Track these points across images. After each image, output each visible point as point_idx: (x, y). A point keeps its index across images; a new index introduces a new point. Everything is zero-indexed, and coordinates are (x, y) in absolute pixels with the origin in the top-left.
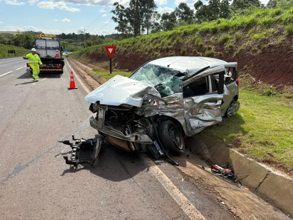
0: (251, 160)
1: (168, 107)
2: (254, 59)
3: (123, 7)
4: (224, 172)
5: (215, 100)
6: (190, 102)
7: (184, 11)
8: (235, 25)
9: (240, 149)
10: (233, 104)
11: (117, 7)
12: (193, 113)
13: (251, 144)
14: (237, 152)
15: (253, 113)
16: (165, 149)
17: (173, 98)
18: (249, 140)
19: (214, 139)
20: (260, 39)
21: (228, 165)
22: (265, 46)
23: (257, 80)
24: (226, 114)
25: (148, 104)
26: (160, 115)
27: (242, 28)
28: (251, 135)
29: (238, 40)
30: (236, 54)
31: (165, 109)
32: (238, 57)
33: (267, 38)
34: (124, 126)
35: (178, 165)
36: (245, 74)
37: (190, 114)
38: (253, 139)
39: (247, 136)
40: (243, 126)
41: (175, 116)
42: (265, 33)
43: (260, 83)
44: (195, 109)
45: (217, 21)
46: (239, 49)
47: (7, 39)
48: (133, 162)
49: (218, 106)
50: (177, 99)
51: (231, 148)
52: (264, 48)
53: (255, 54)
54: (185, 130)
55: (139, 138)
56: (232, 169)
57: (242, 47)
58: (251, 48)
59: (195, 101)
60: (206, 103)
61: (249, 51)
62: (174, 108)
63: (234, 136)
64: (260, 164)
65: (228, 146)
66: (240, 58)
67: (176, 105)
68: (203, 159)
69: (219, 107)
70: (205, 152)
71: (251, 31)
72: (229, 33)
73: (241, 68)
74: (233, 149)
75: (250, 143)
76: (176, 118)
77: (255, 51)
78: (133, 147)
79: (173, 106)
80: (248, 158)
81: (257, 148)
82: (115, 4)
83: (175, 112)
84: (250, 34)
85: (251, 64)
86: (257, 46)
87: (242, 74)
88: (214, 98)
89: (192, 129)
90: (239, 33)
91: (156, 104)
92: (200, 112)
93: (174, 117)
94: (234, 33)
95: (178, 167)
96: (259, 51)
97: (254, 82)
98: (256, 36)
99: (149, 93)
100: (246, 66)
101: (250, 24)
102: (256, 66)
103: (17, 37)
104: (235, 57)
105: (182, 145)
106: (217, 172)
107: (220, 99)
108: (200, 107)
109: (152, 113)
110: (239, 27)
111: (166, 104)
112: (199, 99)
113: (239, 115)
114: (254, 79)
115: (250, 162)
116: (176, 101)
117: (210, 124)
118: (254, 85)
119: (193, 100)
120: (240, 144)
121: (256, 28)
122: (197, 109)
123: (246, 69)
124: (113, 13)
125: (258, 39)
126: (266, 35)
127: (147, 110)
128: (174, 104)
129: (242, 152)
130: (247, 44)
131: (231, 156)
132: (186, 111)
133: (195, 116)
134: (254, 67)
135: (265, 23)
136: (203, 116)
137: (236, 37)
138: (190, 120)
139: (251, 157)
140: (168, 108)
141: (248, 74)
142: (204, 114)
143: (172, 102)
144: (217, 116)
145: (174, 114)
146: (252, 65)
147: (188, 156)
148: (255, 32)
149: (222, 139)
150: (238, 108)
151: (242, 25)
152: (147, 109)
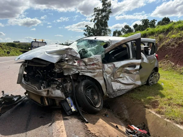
0: (168, 121)
1: (87, 67)
2: (173, 51)
3: (90, 28)
4: (139, 133)
5: (133, 65)
6: (112, 66)
7: (128, 30)
8: (158, 31)
9: (157, 109)
10: (153, 74)
11: (87, 28)
12: (115, 77)
13: (169, 105)
14: (154, 113)
15: (173, 84)
16: (80, 106)
17: (92, 59)
18: (166, 102)
19: (134, 101)
20: (176, 38)
21: (144, 126)
22: (180, 42)
23: (176, 64)
24: (148, 82)
25: (66, 62)
26: (80, 74)
27: (164, 32)
28: (169, 98)
29: (161, 40)
30: (160, 48)
31: (85, 69)
32: (161, 50)
33: (181, 36)
34: (41, 81)
35: (87, 123)
36: (167, 60)
37: (112, 78)
38: (171, 101)
39: (165, 99)
40: (162, 92)
41: (95, 76)
42: (180, 34)
43: (178, 66)
44: (116, 73)
45: (147, 29)
46: (162, 45)
47: (24, 47)
48: (41, 117)
49: (136, 70)
50: (96, 60)
51: (148, 108)
52: (180, 43)
53: (173, 48)
54: (104, 90)
55: (50, 93)
56: (148, 130)
57: (164, 43)
58: (170, 43)
59: (116, 66)
60: (126, 68)
61: (169, 46)
62: (94, 69)
63: (152, 99)
64: (178, 126)
65: (146, 107)
66: (162, 50)
67: (95, 66)
68: (121, 119)
69: (138, 72)
70: (124, 112)
71: (170, 33)
72: (154, 35)
73: (164, 57)
74: (150, 110)
75: (167, 105)
76: (95, 78)
77: (173, 46)
78: (46, 102)
79: (92, 67)
80: (165, 120)
81: (175, 110)
82: (86, 26)
83: (94, 73)
84: (169, 35)
85: (170, 54)
86: (174, 42)
87: (165, 61)
88: (132, 63)
89: (114, 91)
90: (161, 35)
91: (76, 64)
92: (121, 76)
93: (93, 77)
94: (158, 35)
95: (86, 124)
96: (176, 45)
97: (173, 66)
98: (174, 36)
99: (70, 54)
100: (167, 55)
101: (169, 29)
102: (174, 55)
103: (30, 45)
104: (159, 50)
105: (100, 104)
106: (131, 133)
107: (138, 64)
108: (121, 72)
109: (72, 72)
110: (161, 31)
111: (86, 65)
112: (119, 64)
113: (160, 85)
114: (173, 64)
115: (167, 123)
116: (95, 62)
117: (130, 87)
118: (174, 68)
119: (114, 65)
120: (158, 105)
121: (173, 31)
122: (118, 73)
123: (167, 57)
124: (84, 31)
125: (175, 38)
126: (180, 35)
127: (65, 69)
128: (93, 64)
129: (159, 113)
130: (167, 42)
131: (147, 117)
132: (109, 75)
133: (116, 79)
134: (173, 56)
135: (179, 28)
136: (123, 80)
137: (159, 38)
138: (112, 83)
139: (168, 118)
140: (88, 69)
141: (168, 61)
142: (125, 78)
143: (92, 63)
144: (137, 80)
145: (93, 74)
146: (172, 55)
147: (106, 115)
148: (172, 34)
149: (140, 100)
150: (159, 78)
151: (163, 30)
152: (65, 67)
